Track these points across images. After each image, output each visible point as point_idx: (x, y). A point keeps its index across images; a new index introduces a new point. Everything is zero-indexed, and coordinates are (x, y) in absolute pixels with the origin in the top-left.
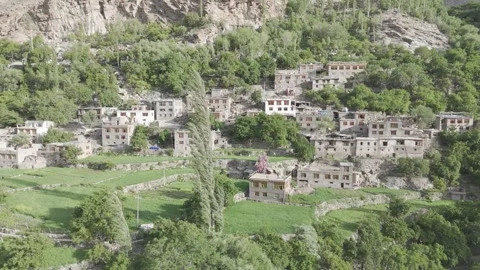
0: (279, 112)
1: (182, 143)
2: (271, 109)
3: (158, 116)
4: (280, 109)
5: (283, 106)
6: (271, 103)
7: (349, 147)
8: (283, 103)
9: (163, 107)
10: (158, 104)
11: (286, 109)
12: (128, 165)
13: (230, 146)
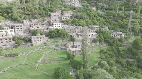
0: (58, 27)
1: (35, 41)
2: (56, 26)
3: (16, 31)
4: (58, 26)
5: (59, 25)
6: (55, 25)
7: (82, 37)
8: (59, 24)
9: (18, 28)
10: (15, 27)
11: (60, 26)
12: (24, 53)
13: (50, 40)
